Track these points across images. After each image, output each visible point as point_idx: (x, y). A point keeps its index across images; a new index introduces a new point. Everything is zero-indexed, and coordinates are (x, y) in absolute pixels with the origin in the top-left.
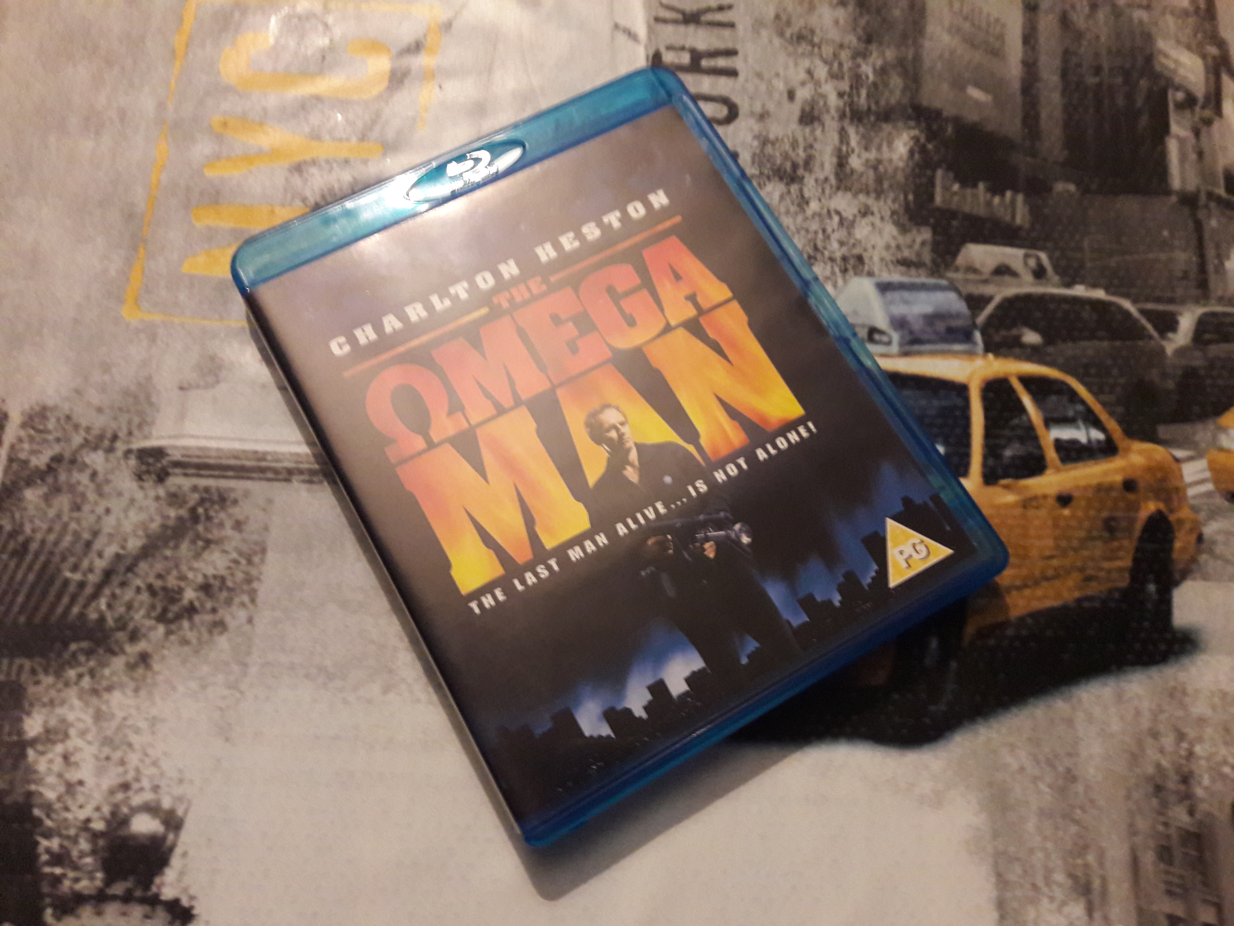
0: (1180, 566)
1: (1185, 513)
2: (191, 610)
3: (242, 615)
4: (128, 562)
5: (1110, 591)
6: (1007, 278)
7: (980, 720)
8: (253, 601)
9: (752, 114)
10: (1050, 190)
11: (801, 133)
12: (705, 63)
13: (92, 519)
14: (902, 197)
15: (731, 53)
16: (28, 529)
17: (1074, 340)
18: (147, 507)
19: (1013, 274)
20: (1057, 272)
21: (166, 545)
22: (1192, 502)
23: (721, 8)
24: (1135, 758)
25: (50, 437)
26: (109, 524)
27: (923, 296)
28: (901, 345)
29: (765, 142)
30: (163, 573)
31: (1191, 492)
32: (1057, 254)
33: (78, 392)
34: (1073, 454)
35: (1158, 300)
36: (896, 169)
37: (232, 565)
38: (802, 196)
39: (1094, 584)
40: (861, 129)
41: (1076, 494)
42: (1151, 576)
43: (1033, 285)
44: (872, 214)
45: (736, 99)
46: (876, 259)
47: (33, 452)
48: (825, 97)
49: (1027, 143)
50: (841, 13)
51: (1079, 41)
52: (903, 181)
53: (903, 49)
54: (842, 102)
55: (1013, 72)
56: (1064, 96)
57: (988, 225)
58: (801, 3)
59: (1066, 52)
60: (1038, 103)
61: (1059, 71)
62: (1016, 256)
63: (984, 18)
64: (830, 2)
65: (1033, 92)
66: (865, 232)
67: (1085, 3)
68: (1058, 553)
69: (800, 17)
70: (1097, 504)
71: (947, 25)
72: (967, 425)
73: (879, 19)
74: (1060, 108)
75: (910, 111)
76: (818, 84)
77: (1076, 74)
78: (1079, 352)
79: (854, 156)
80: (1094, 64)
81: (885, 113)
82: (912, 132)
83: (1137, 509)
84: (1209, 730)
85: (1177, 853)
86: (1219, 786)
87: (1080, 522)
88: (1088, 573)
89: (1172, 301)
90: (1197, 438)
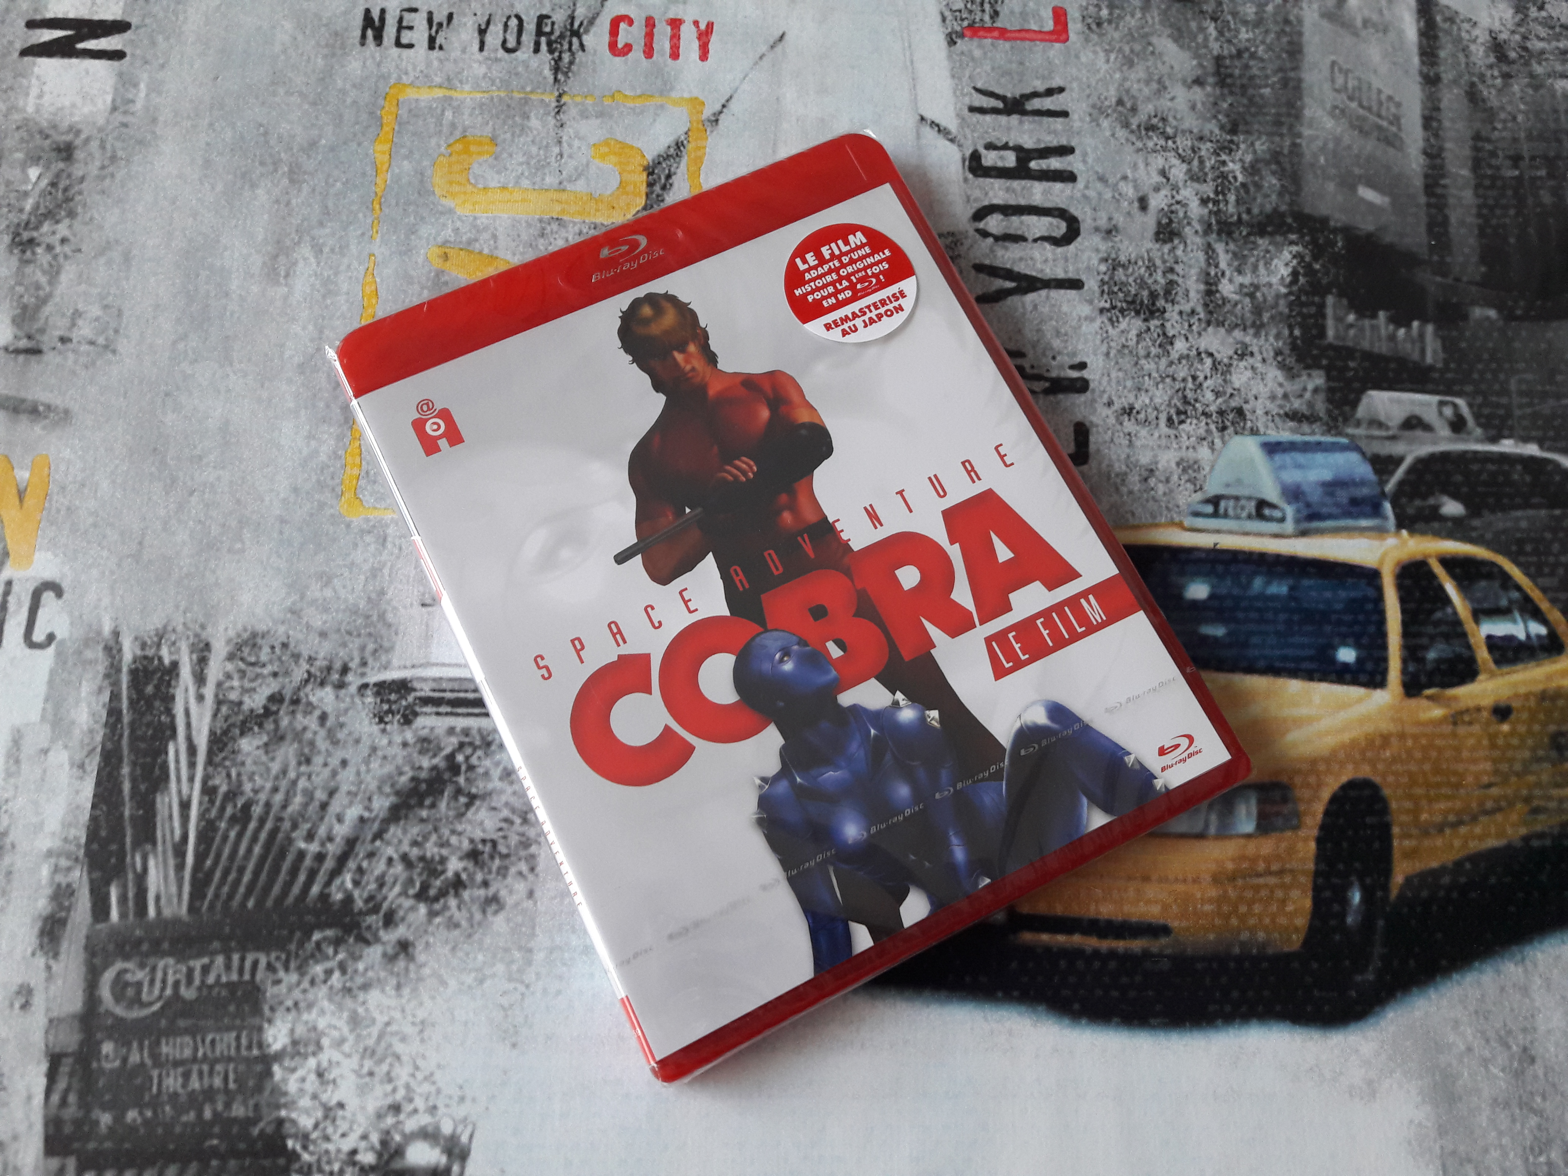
2: (458, 884)
3: (521, 887)
4: (376, 826)
5: (1563, 825)
6: (1419, 433)
7: (1416, 991)
8: (532, 869)
9: (1097, 229)
10: (1465, 317)
11: (1160, 252)
12: (1033, 165)
13: (327, 772)
14: (1286, 332)
15: (1065, 151)
16: (248, 787)
17: (1504, 509)
18: (394, 757)
19: (1427, 427)
20: (1479, 425)
21: (421, 805)
23: (1050, 92)
25: (266, 671)
26: (346, 779)
27: (1319, 457)
28: (1297, 521)
29: (1116, 265)
30: (420, 839)
32: (1479, 400)
33: (294, 612)
36: (1278, 296)
37: (504, 825)
38: (1164, 334)
39: (1543, 817)
40: (1232, 246)
41: (1515, 704)
43: (1450, 440)
44: (1252, 354)
45: (1074, 211)
46: (1260, 412)
47: (245, 691)
48: (1185, 205)
49: (1435, 258)
50: (1198, 94)
51: (1491, 123)
52: (1287, 311)
53: (1277, 139)
54: (1206, 211)
55: (1414, 166)
56: (1477, 195)
57: (1392, 366)
58: (1148, 82)
59: (1477, 137)
60: (1445, 205)
61: (1470, 163)
62: (1429, 404)
63: (1374, 96)
64: (1184, 82)
65: (1439, 191)
66: (1244, 379)
67: (1496, 73)
68: (1498, 779)
69: (1148, 99)
70: (1542, 716)
71: (1328, 106)
72: (1382, 621)
73: (1245, 101)
74: (1474, 211)
75: (1289, 220)
76: (1175, 188)
77: (1490, 166)
78: (1509, 524)
79: (1225, 281)
80: (1512, 153)
81: (1260, 224)
82: (1295, 249)
87: (1522, 739)
88: (1535, 803)
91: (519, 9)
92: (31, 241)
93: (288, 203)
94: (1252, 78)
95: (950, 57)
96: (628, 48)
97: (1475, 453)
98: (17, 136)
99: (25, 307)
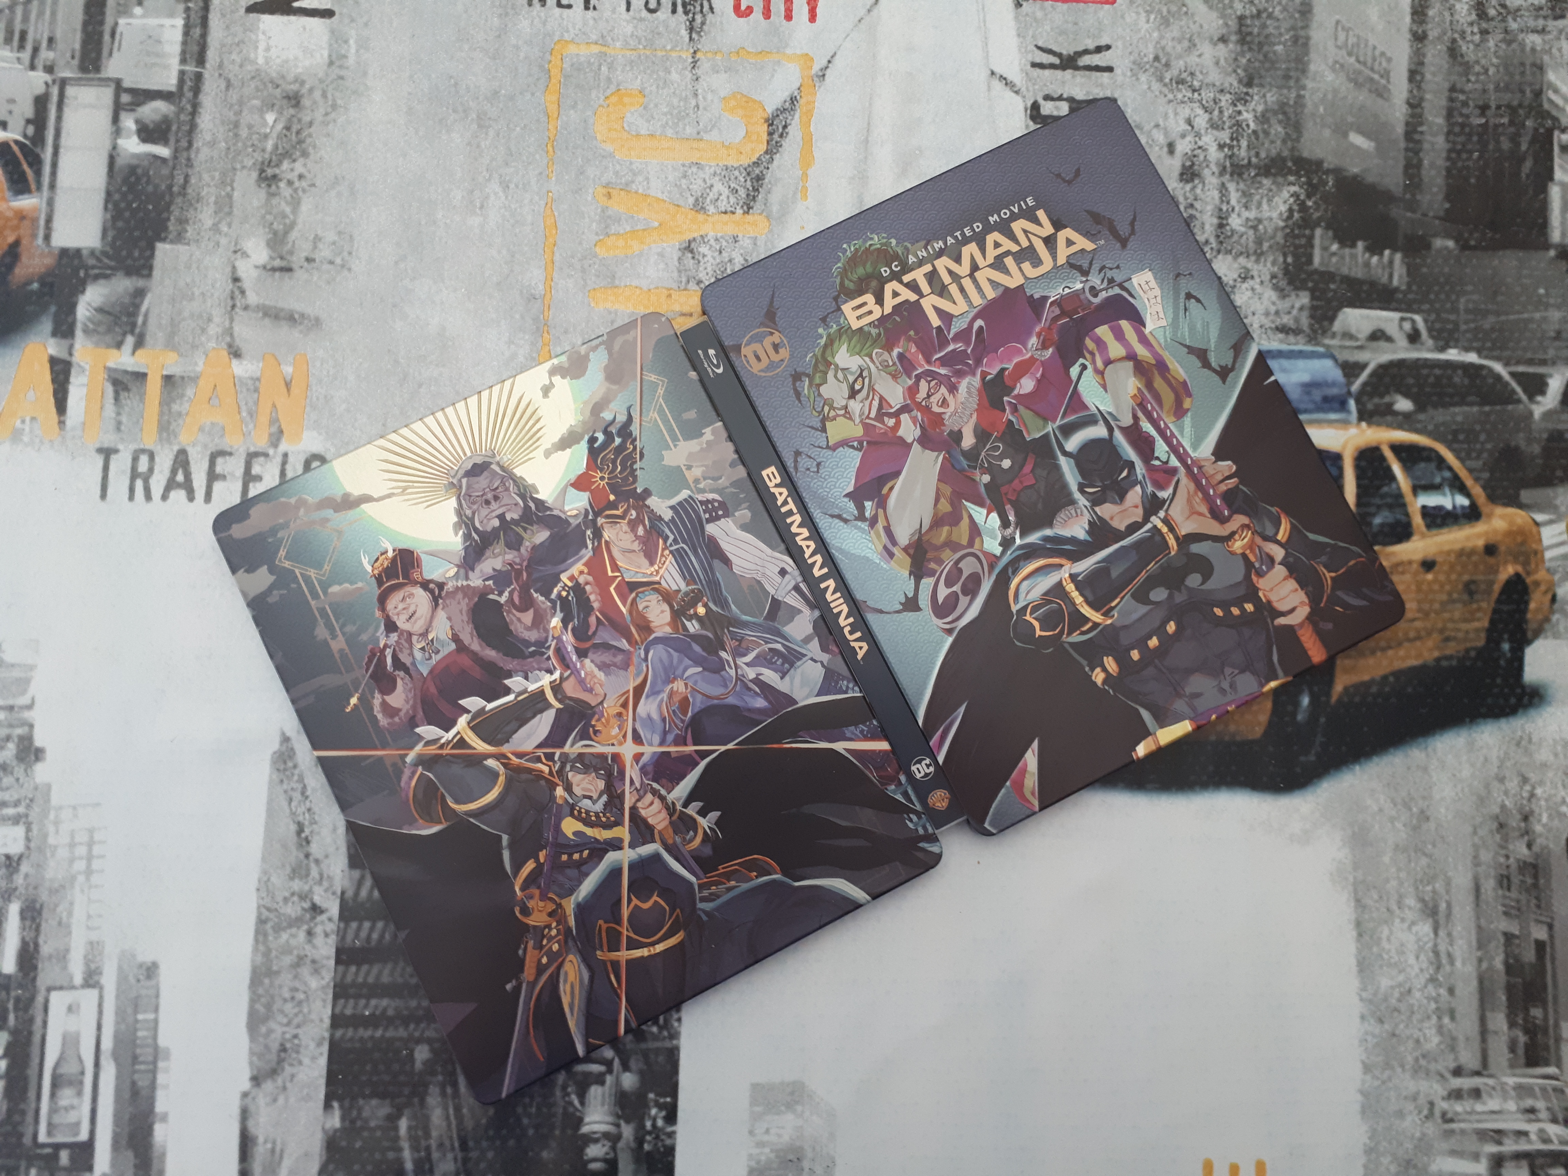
0: (1532, 626)
1: (1541, 575)
5: (1467, 651)
6: (1383, 344)
7: (1344, 769)
10: (1428, 246)
11: (1183, 190)
14: (1281, 259)
17: (1445, 406)
19: (1389, 339)
20: (1432, 337)
22: (1547, 564)
23: (1099, 50)
24: (1482, 801)
27: (1301, 363)
31: (1548, 555)
32: (1433, 317)
34: (1439, 521)
35: (1530, 362)
36: (1276, 229)
39: (1452, 644)
40: (1242, 186)
41: (1439, 559)
42: (1506, 636)
43: (1407, 350)
44: (1252, 277)
46: (1255, 326)
48: (1205, 150)
49: (1408, 196)
50: (1222, 51)
51: (1467, 75)
52: (1282, 241)
53: (1285, 91)
54: (1222, 155)
55: (1398, 114)
56: (1448, 141)
57: (1365, 288)
58: (1180, 42)
59: (1453, 89)
60: (1421, 150)
61: (1444, 112)
62: (1392, 320)
63: (1370, 53)
64: (1211, 39)
65: (1417, 137)
66: (1245, 298)
67: (1476, 30)
68: (1420, 616)
69: (1180, 57)
70: (1459, 568)
71: (1330, 62)
73: (1261, 57)
74: (1444, 155)
75: (1290, 164)
76: (1198, 135)
77: (1462, 115)
78: (1449, 418)
79: (1234, 216)
80: (1481, 103)
81: (1266, 165)
82: (1293, 189)
83: (1497, 572)
84: (1550, 774)
85: (1516, 880)
86: (1556, 822)
87: (1442, 586)
88: (1447, 633)
89: (1543, 362)
90: (1558, 502)
92: (274, 177)
93: (478, 146)
94: (1267, 36)
95: (1016, 18)
96: (750, 10)
97: (1426, 360)
98: (253, 85)
99: (275, 233)
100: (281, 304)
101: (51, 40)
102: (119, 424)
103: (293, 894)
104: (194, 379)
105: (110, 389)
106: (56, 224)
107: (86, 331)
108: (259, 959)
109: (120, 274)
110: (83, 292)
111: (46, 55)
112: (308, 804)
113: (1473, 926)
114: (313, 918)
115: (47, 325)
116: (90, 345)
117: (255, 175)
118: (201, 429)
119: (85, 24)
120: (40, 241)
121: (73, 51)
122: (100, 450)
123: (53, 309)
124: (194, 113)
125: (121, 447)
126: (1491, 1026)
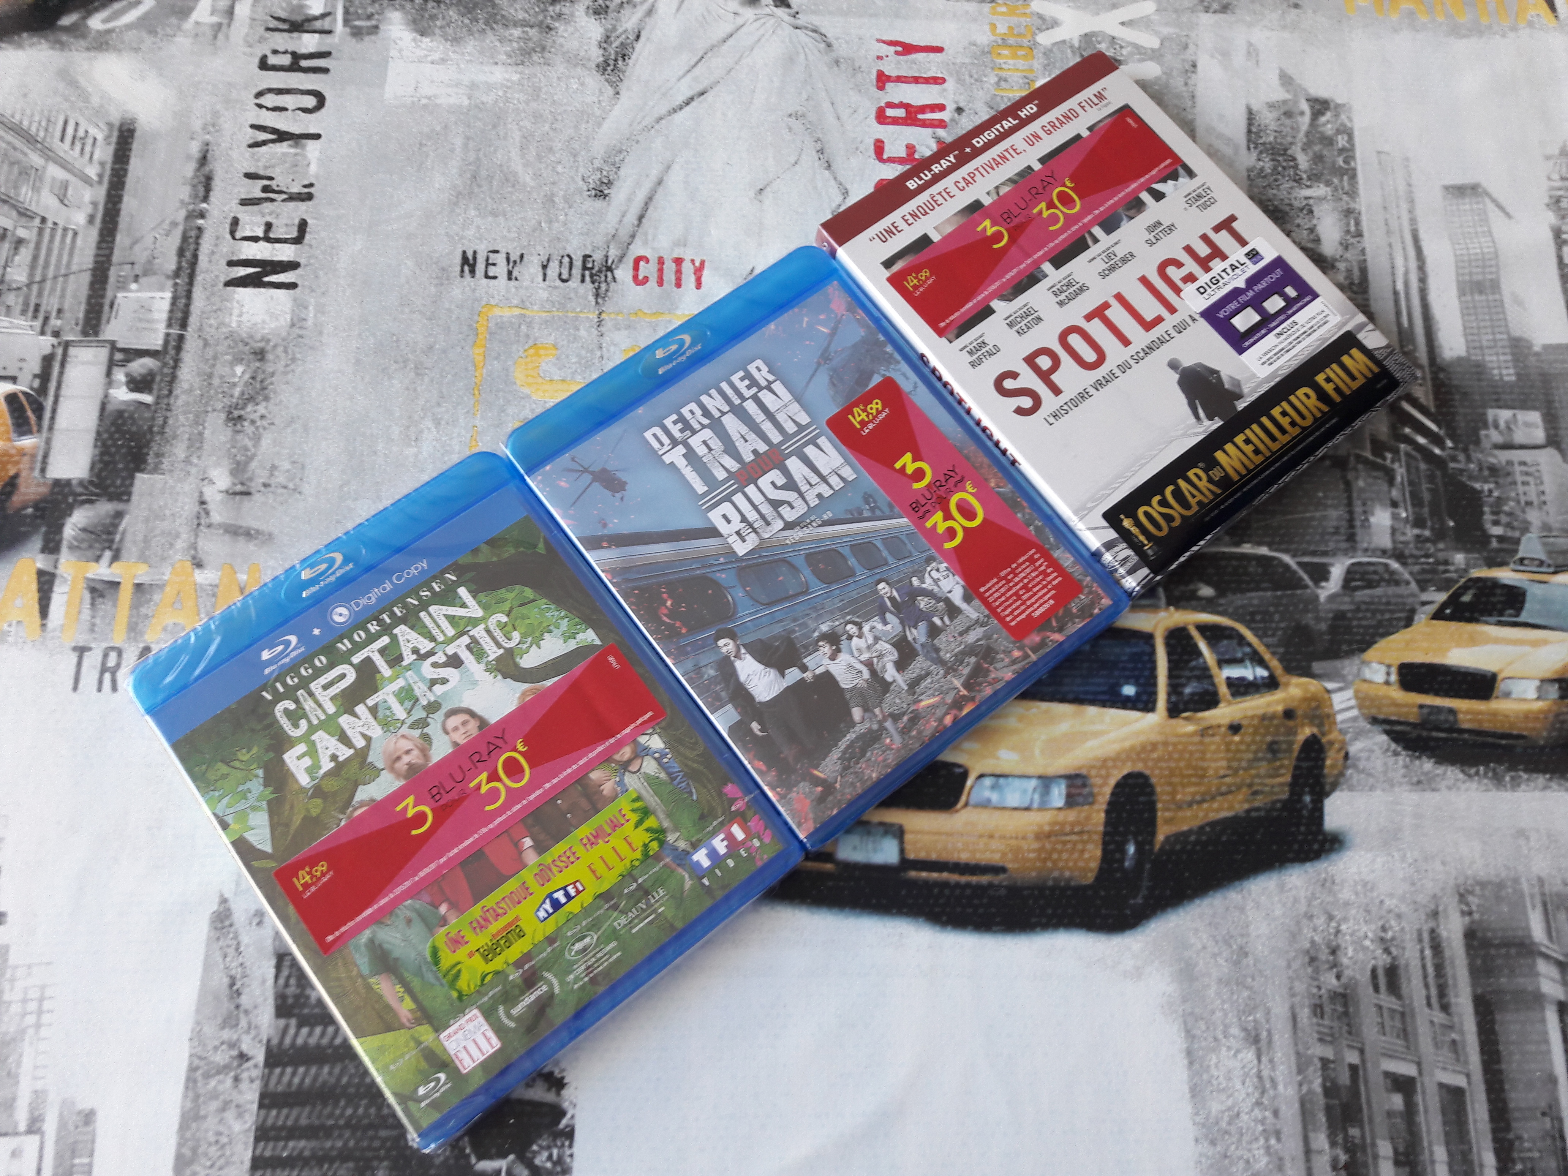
0: (1329, 780)
1: (1334, 736)
5: (1274, 802)
7: (1170, 909)
17: (1242, 591)
20: (1227, 533)
22: (1339, 726)
24: (1294, 936)
31: (1339, 718)
34: (1242, 690)
35: (1314, 553)
39: (1260, 797)
41: (1244, 723)
42: (1307, 790)
68: (1229, 772)
70: (1262, 731)
72: (1153, 668)
78: (1245, 602)
83: (1295, 734)
84: (1353, 912)
85: (1328, 1009)
86: (1361, 956)
87: (1249, 745)
88: (1255, 788)
89: (1325, 554)
90: (1345, 672)
91: (569, 250)
92: (240, 417)
93: (415, 390)
96: (646, 280)
97: (1224, 553)
98: (226, 343)
99: (238, 463)
100: (241, 523)
101: (60, 311)
102: (94, 625)
103: (222, 1043)
104: (161, 587)
105: (87, 596)
106: (51, 459)
107: (71, 548)
108: (189, 1105)
109: (104, 499)
110: (70, 515)
111: (55, 323)
112: (240, 960)
113: (1292, 1052)
114: (240, 1065)
115: (37, 542)
116: (72, 559)
117: (223, 416)
118: (165, 629)
119: (90, 297)
120: (36, 473)
121: (77, 319)
122: (75, 649)
123: (43, 529)
124: (175, 367)
125: (93, 645)
126: (1314, 1146)
